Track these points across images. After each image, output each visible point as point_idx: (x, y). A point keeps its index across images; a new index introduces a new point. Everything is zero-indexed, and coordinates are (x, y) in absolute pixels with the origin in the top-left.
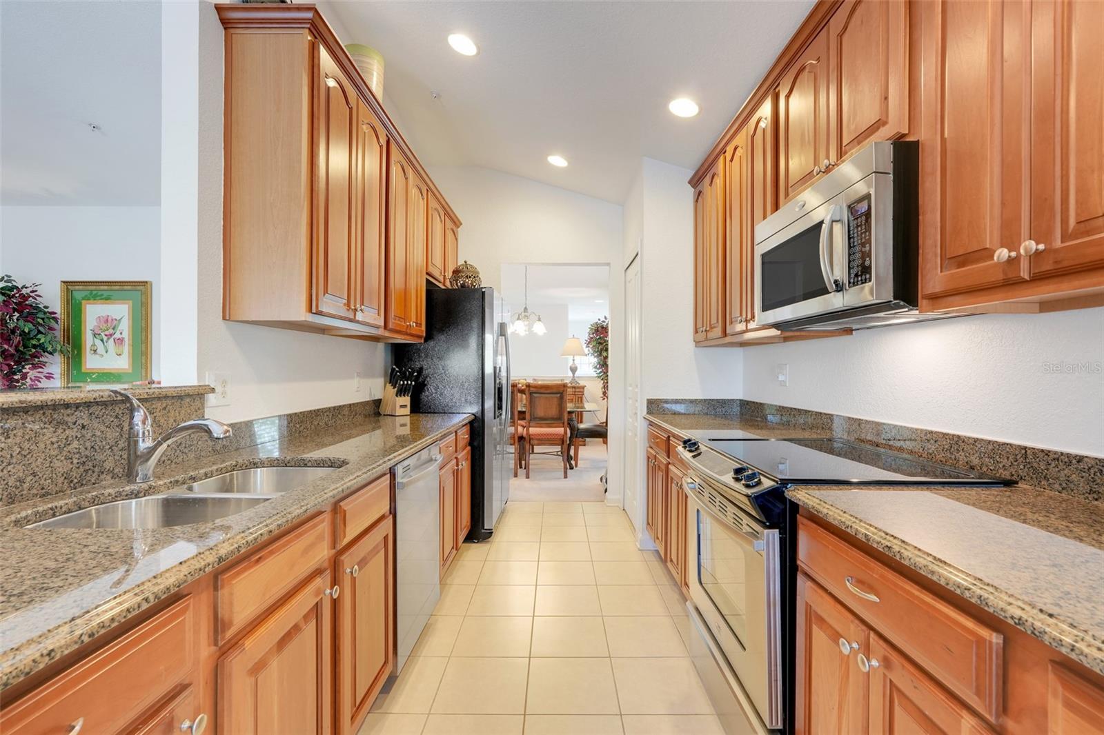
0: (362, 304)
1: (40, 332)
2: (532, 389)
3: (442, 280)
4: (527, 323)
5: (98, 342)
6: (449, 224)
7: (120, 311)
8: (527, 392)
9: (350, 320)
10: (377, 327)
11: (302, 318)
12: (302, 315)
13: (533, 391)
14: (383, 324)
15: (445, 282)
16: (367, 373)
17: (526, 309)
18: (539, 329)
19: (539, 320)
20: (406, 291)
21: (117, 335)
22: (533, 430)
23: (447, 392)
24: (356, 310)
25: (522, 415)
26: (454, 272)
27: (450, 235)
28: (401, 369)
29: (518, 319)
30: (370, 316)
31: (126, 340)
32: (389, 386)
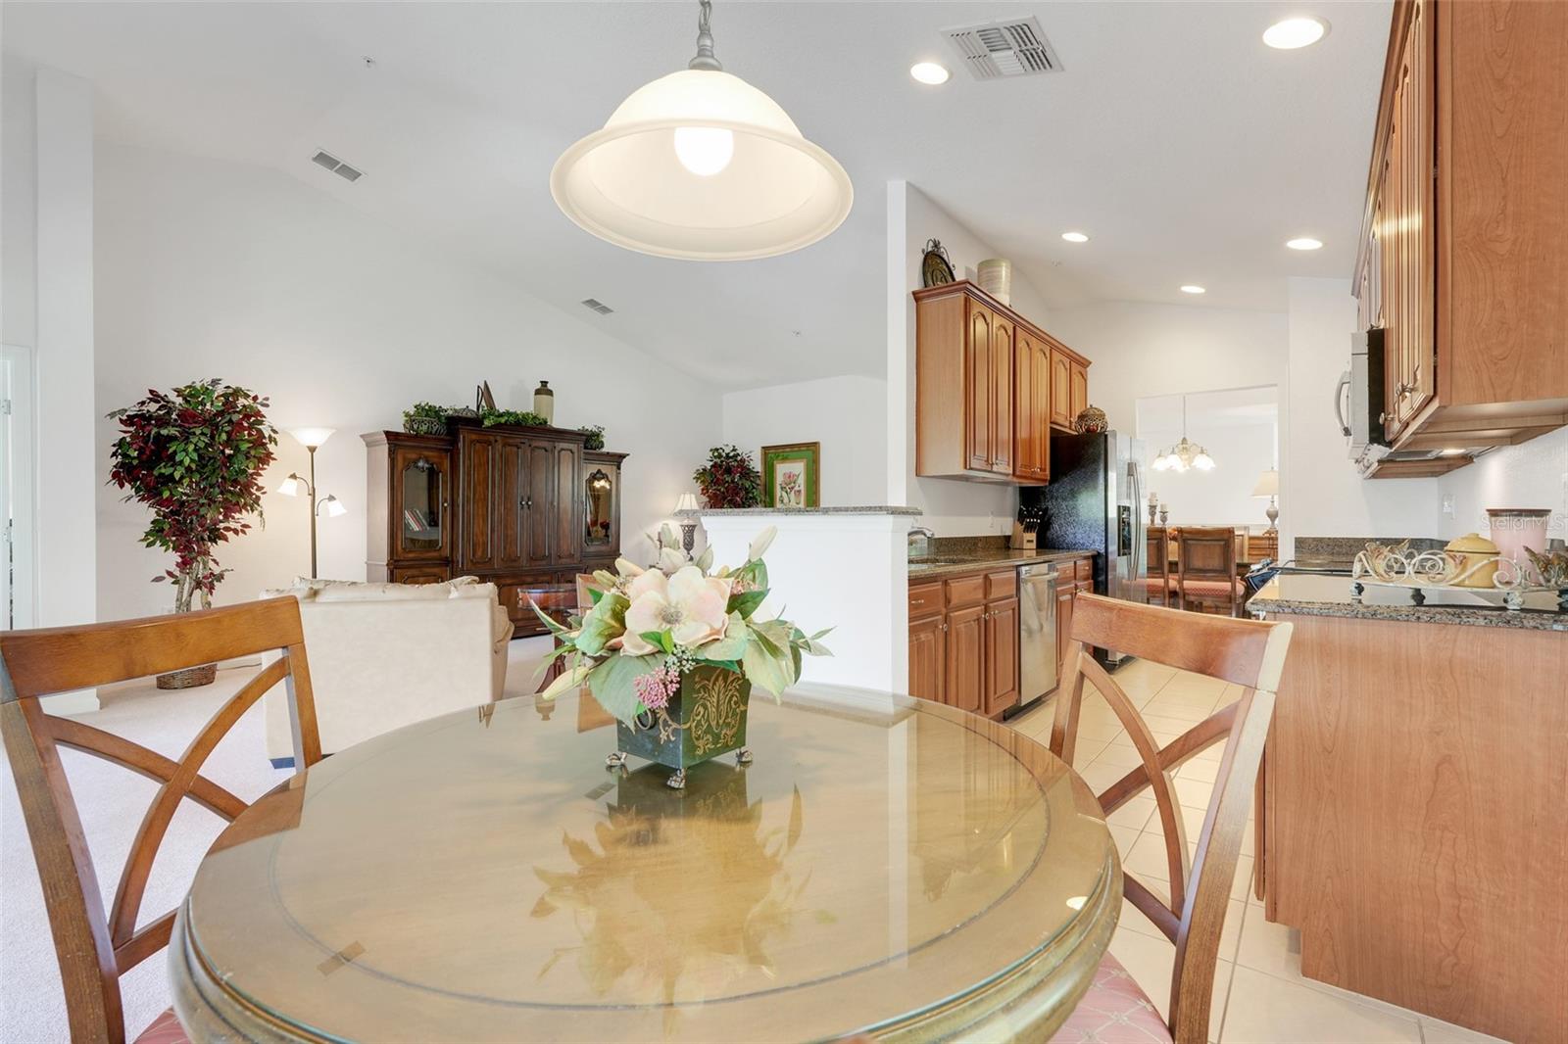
0: (997, 459)
1: (754, 488)
2: (1185, 535)
3: (1067, 424)
4: (1185, 457)
5: (784, 494)
6: (1076, 368)
7: (798, 468)
8: (1179, 539)
9: (989, 472)
10: (1008, 475)
11: (961, 473)
12: (959, 470)
13: (1188, 538)
14: (1011, 472)
15: (1070, 427)
16: (1001, 513)
17: (1184, 439)
18: (1204, 463)
19: (1202, 452)
20: (1030, 441)
21: (797, 488)
22: (1187, 584)
23: (1070, 530)
24: (993, 464)
25: (1173, 566)
26: (1079, 417)
27: (1077, 379)
28: (1027, 509)
29: (1173, 452)
30: (1003, 467)
31: (803, 492)
32: (1018, 524)
